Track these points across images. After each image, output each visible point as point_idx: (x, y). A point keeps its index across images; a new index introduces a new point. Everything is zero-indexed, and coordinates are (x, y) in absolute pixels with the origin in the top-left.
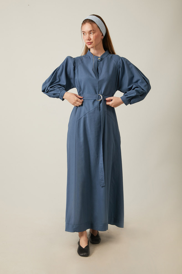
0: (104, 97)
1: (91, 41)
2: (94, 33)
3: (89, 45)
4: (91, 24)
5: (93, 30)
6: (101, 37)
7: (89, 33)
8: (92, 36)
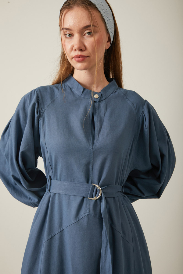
1: (84, 54)
2: (95, 32)
3: (79, 61)
4: (87, 8)
5: (94, 26)
6: (106, 46)
7: (81, 33)
8: (89, 41)
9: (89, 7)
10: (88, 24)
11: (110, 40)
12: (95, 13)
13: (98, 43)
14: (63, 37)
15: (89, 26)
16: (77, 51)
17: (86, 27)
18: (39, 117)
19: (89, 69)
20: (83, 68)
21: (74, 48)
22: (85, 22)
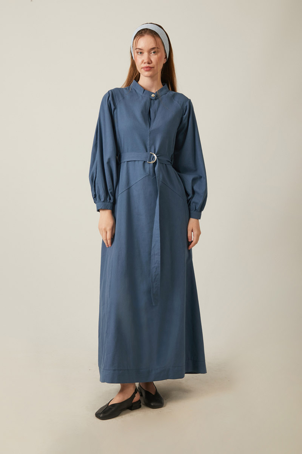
0: (159, 158)
1: (151, 65)
2: (158, 52)
3: (147, 71)
4: (154, 37)
5: (157, 48)
6: (164, 61)
7: (149, 52)
8: (154, 58)
9: (155, 36)
10: (154, 47)
11: (166, 57)
12: (158, 40)
13: (160, 59)
14: (136, 54)
15: (155, 48)
16: (146, 64)
17: (153, 49)
18: (115, 109)
19: (151, 77)
20: (149, 75)
21: (144, 62)
22: (153, 45)
